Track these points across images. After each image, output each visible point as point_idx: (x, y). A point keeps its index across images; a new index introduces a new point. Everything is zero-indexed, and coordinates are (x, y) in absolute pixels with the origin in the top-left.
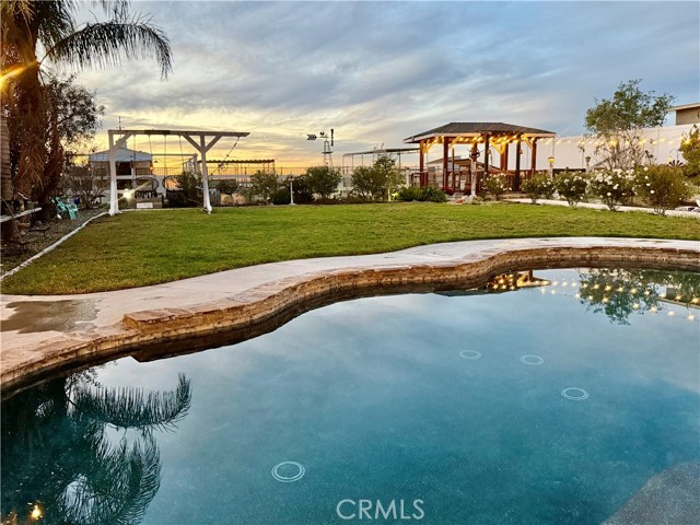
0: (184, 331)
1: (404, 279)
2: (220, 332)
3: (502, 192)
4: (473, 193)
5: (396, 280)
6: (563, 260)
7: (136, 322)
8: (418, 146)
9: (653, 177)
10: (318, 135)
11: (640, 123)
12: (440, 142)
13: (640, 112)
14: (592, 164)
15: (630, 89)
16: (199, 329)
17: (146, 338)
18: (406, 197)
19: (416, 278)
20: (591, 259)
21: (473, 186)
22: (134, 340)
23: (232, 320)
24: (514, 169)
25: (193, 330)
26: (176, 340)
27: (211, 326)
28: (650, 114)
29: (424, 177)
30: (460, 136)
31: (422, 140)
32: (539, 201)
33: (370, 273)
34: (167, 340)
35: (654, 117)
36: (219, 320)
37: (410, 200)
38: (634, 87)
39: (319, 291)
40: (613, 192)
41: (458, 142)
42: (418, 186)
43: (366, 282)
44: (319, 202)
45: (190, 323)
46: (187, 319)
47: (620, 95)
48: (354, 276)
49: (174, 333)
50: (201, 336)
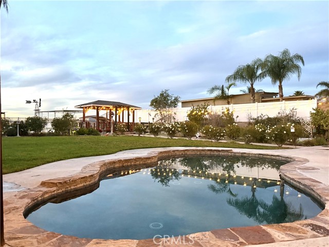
0: (73, 187)
1: (132, 163)
2: (85, 187)
3: (124, 131)
4: (112, 132)
5: (129, 164)
6: (176, 155)
7: (56, 184)
8: (82, 109)
9: (187, 126)
10: (32, 101)
11: (170, 106)
12: (94, 108)
13: (170, 101)
14: (155, 121)
15: (165, 93)
16: (78, 186)
17: (59, 191)
18: (80, 133)
19: (137, 163)
20: (185, 154)
21: (112, 128)
22: (55, 192)
23: (90, 181)
24: (127, 121)
25: (76, 187)
26: (70, 192)
27: (82, 185)
28: (173, 103)
29: (88, 124)
30: (104, 107)
31: (84, 107)
32: (141, 135)
33: (120, 161)
34: (67, 192)
35: (174, 103)
36: (85, 181)
37: (83, 134)
38: (167, 92)
39: (104, 170)
40: (172, 131)
41: (103, 109)
42: (85, 128)
43: (118, 165)
44: (33, 135)
45: (75, 183)
46: (74, 181)
47: (162, 95)
48: (114, 162)
49: (69, 188)
50: (79, 190)
